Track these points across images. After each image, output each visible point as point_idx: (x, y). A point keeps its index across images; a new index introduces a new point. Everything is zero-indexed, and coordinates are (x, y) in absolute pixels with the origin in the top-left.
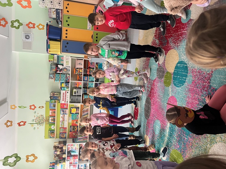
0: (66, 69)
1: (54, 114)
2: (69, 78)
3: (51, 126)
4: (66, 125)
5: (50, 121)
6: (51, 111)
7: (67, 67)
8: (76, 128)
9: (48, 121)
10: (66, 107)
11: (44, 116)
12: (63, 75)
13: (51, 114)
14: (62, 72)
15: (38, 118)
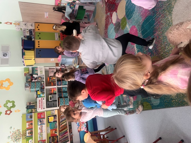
0: (41, 77)
1: (31, 126)
2: (44, 85)
3: (28, 141)
4: (45, 137)
5: (28, 135)
6: (28, 124)
7: (41, 76)
8: (55, 139)
9: (26, 135)
10: (43, 116)
11: (21, 131)
12: (38, 83)
13: (28, 127)
14: (36, 81)
15: (15, 134)
